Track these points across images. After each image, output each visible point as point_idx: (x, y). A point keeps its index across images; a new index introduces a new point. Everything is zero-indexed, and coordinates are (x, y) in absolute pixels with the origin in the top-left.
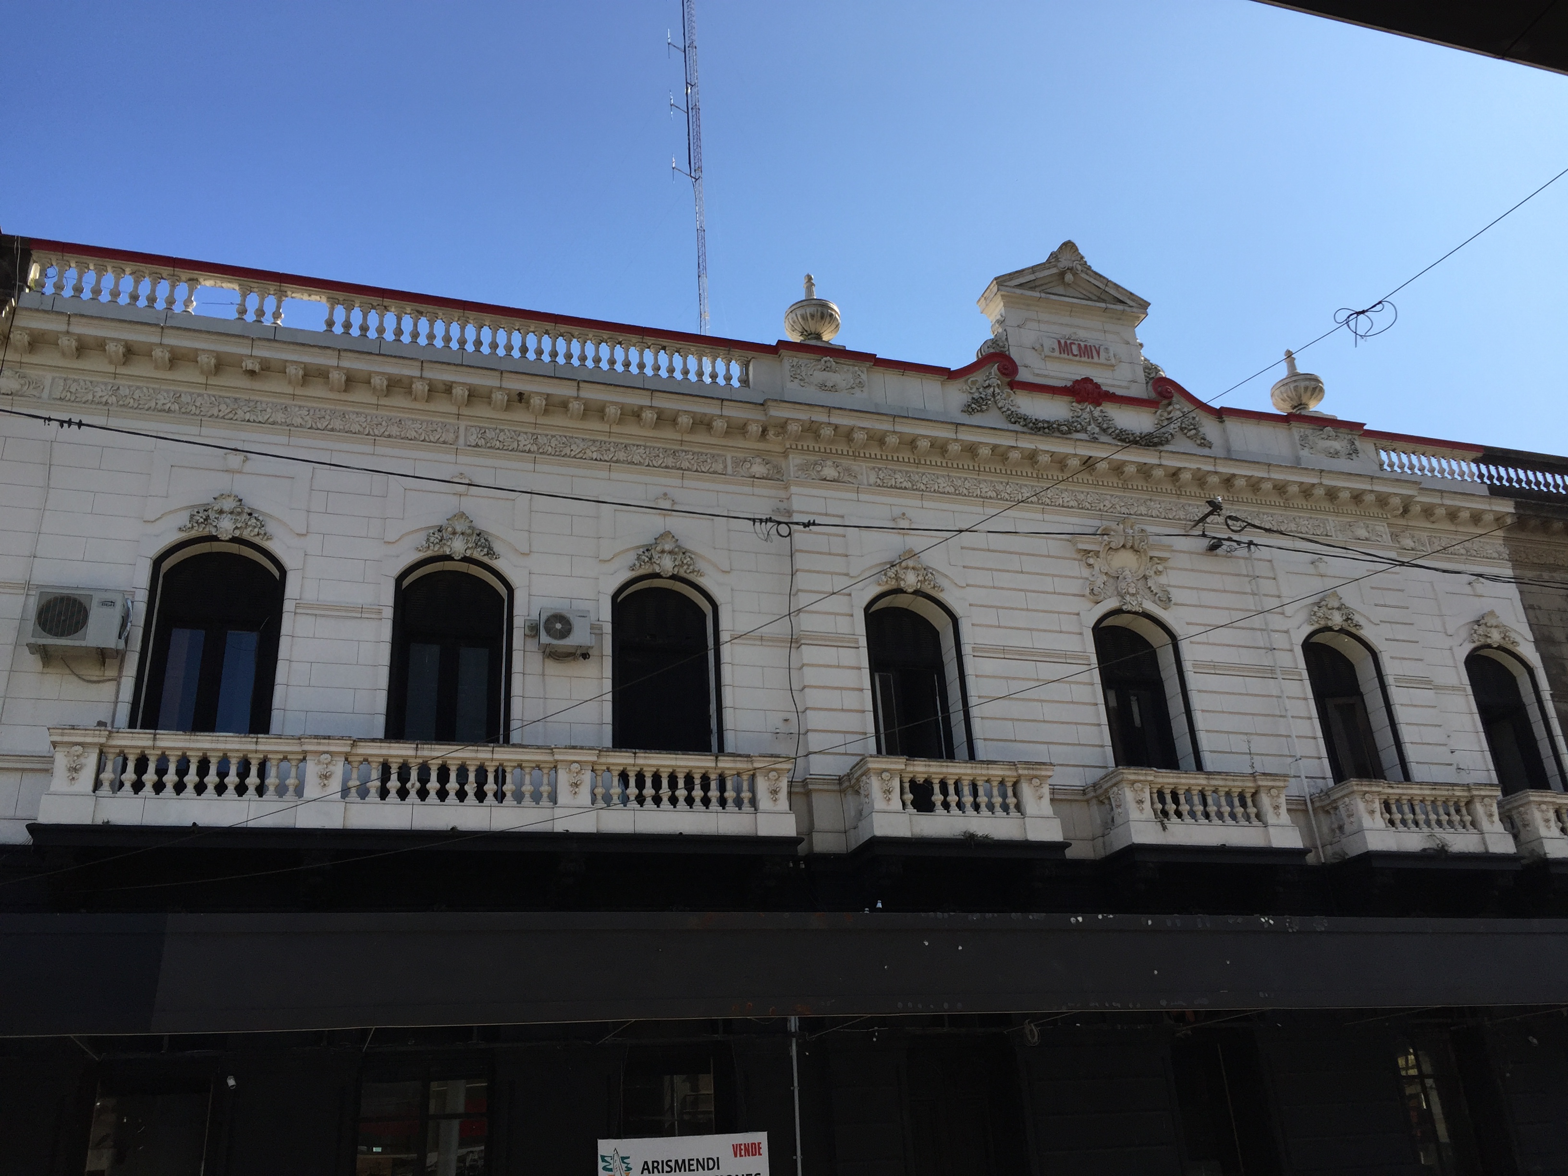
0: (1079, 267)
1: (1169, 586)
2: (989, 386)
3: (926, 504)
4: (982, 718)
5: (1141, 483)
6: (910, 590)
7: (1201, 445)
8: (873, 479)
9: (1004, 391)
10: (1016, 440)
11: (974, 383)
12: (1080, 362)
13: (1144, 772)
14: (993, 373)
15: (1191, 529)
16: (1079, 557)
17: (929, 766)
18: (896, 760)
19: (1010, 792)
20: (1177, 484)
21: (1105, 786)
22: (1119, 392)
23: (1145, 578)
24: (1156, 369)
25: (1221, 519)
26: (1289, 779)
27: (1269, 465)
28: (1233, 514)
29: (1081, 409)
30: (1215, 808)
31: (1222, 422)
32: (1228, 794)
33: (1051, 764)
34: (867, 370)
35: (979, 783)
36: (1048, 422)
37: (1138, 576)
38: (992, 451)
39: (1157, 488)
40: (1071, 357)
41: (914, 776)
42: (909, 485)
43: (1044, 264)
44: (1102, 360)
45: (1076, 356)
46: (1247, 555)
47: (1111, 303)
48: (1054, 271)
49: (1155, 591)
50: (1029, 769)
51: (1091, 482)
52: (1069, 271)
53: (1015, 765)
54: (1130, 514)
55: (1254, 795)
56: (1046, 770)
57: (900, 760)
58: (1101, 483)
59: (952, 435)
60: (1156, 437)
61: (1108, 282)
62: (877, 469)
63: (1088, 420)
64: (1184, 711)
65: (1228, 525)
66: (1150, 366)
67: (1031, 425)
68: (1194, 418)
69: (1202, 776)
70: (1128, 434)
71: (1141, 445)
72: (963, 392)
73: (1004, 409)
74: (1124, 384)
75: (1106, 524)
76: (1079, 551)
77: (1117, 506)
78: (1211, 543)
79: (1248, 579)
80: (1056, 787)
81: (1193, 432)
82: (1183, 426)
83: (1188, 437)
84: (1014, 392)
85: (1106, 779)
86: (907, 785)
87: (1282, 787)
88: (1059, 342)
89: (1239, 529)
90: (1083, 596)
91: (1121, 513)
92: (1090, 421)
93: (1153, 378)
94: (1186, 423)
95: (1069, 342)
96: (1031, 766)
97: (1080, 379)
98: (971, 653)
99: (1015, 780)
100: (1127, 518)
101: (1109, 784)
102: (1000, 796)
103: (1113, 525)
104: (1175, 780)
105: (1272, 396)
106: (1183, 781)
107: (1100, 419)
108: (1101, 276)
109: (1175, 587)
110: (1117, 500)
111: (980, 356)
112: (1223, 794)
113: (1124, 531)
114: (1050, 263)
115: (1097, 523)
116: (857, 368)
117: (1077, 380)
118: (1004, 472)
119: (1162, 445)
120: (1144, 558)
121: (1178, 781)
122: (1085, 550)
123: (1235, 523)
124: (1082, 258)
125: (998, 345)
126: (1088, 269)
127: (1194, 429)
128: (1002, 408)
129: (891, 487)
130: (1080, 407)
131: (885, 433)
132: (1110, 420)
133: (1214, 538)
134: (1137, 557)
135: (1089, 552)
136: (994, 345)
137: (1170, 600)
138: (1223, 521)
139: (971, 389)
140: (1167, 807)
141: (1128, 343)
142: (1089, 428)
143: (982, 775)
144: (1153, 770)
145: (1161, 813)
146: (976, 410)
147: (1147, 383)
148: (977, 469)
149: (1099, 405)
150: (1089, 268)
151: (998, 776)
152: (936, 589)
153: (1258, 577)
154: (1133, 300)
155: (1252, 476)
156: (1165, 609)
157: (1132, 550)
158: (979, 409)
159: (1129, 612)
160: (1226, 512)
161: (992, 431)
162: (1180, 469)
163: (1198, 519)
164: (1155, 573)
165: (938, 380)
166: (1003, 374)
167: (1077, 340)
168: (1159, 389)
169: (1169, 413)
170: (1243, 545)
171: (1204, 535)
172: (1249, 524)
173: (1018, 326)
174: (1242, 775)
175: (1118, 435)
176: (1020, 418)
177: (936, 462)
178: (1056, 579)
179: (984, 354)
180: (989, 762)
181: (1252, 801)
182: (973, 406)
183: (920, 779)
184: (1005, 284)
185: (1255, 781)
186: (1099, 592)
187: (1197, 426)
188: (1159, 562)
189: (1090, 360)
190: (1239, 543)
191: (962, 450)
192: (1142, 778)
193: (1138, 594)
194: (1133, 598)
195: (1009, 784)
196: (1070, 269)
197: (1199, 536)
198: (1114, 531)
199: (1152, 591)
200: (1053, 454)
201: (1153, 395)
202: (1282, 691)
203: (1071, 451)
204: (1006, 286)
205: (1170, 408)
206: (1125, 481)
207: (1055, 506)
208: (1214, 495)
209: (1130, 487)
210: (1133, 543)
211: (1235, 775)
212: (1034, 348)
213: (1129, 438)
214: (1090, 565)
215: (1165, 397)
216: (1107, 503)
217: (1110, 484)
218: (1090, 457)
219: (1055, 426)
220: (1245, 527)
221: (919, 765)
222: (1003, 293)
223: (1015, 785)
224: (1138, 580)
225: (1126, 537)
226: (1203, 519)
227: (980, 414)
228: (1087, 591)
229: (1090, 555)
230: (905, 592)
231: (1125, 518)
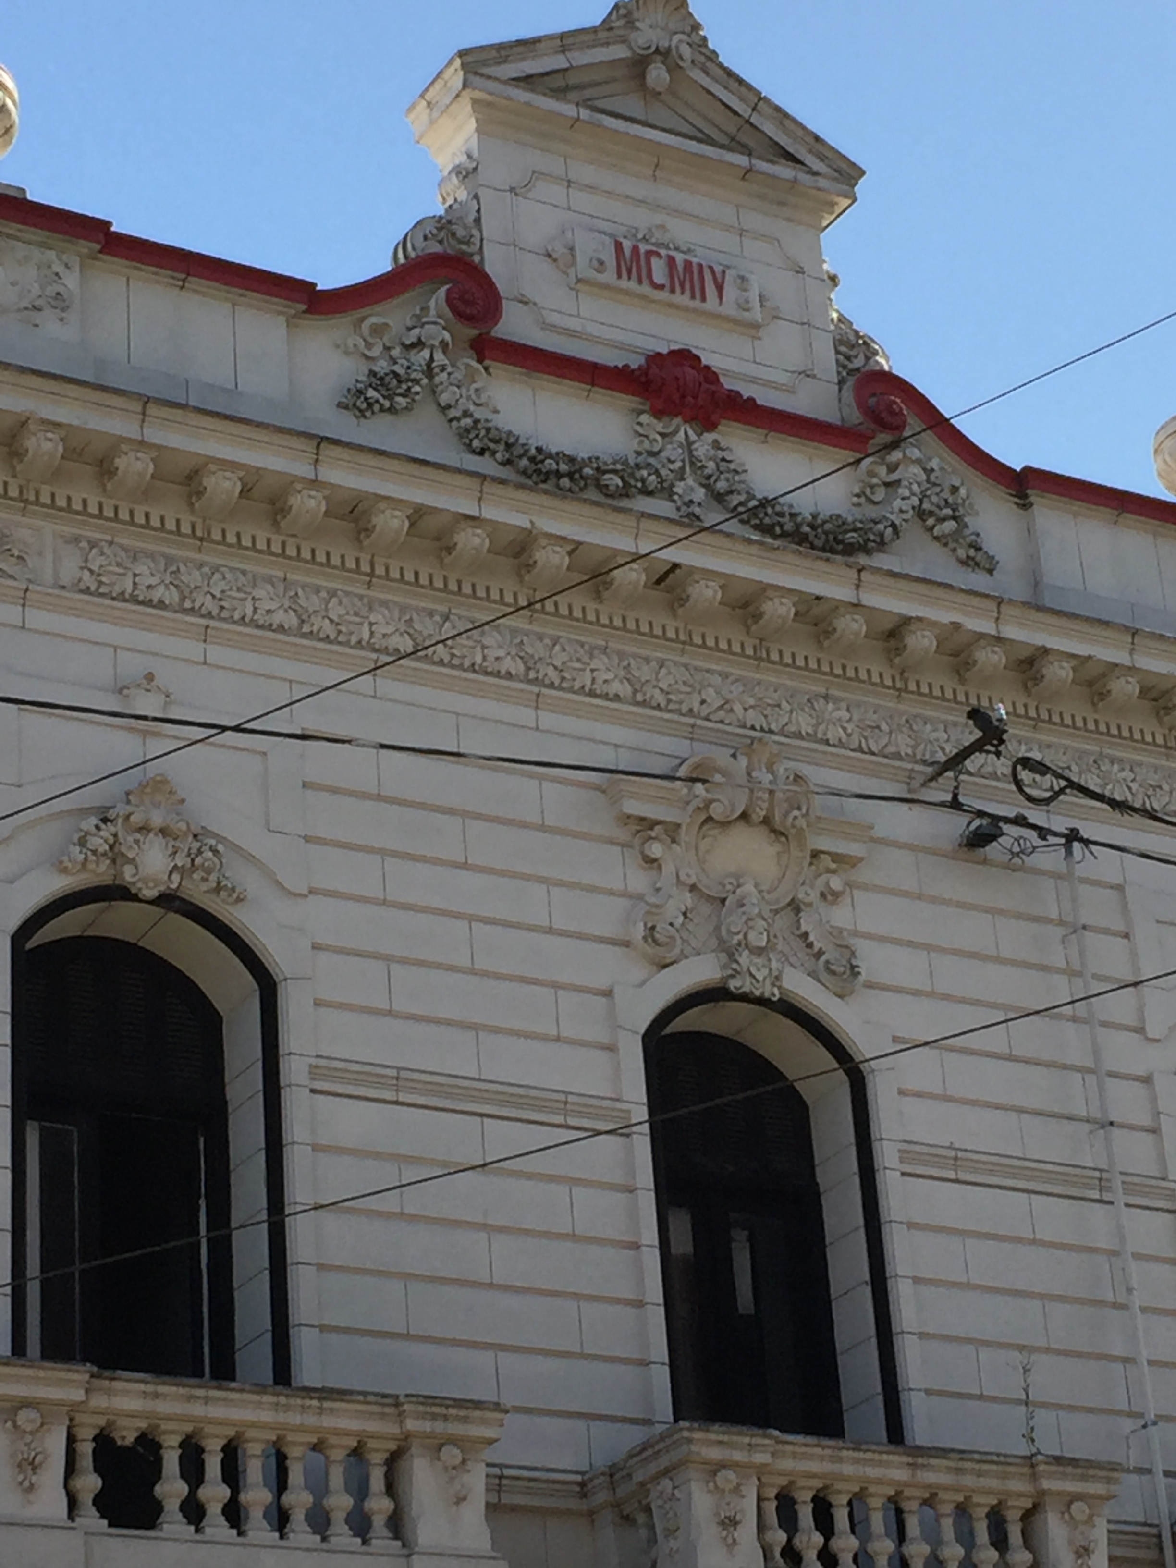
0: (686, 51)
1: (856, 934)
2: (419, 344)
3: (215, 653)
4: (321, 1267)
5: (804, 650)
6: (150, 893)
7: (968, 563)
8: (70, 569)
9: (459, 364)
10: (480, 500)
11: (378, 330)
12: (671, 305)
13: (747, 1440)
14: (433, 312)
15: (923, 785)
16: (623, 834)
17: (156, 1396)
18: (63, 1375)
19: (377, 1481)
20: (897, 660)
21: (639, 1476)
22: (766, 398)
23: (795, 906)
24: (867, 347)
25: (1003, 766)
26: (1123, 1476)
27: (1135, 633)
28: (1036, 755)
29: (662, 435)
30: (926, 1549)
31: (1026, 506)
32: (962, 1510)
33: (497, 1407)
34: (82, 266)
35: (293, 1452)
36: (571, 460)
37: (777, 901)
38: (412, 525)
39: (844, 667)
40: (646, 289)
41: (110, 1424)
42: (171, 596)
43: (594, 30)
44: (729, 308)
45: (661, 287)
46: (1063, 868)
47: (760, 158)
48: (619, 52)
49: (817, 946)
50: (434, 1417)
51: (671, 634)
52: (658, 58)
53: (397, 1405)
54: (771, 732)
55: (1028, 1516)
56: (484, 1422)
57: (76, 1376)
58: (698, 640)
59: (302, 469)
60: (855, 530)
61: (759, 100)
62: (84, 544)
63: (679, 464)
64: (867, 1277)
65: (1018, 784)
66: (852, 337)
67: (524, 462)
68: (955, 490)
69: (895, 1458)
70: (781, 514)
71: (813, 547)
72: (347, 353)
73: (452, 413)
74: (782, 378)
75: (703, 751)
76: (626, 819)
77: (738, 708)
78: (973, 827)
79: (1060, 931)
80: (507, 1472)
81: (950, 525)
82: (926, 506)
83: (936, 538)
84: (486, 369)
85: (644, 1455)
86: (86, 1449)
87: (1101, 1498)
88: (619, 246)
89: (1047, 795)
90: (627, 944)
91: (744, 726)
92: (683, 468)
93: (858, 370)
94: (934, 499)
95: (643, 248)
96: (443, 1410)
97: (665, 351)
98: (306, 1082)
99: (393, 1446)
100: (760, 740)
101: (653, 1468)
102: (347, 1490)
103: (721, 757)
104: (827, 1467)
105: (1156, 451)
106: (848, 1469)
107: (711, 465)
108: (741, 81)
109: (869, 936)
110: (737, 689)
111: (402, 260)
112: (948, 1508)
113: (749, 774)
114: (611, 29)
115: (681, 747)
116: (52, 255)
117: (659, 354)
118: (439, 584)
119: (868, 552)
120: (795, 853)
121: (835, 1468)
122: (643, 819)
123: (1038, 777)
124: (696, 27)
125: (454, 234)
126: (709, 59)
127: (954, 518)
128: (449, 407)
129: (121, 597)
130: (659, 426)
131: (117, 444)
132: (736, 472)
133: (981, 814)
134: (777, 848)
135: (653, 824)
136: (442, 234)
137: (854, 971)
138: (1008, 771)
139: (369, 346)
140: (799, 1542)
141: (800, 271)
142: (680, 487)
143: (301, 1429)
144: (770, 1437)
145: (782, 1554)
146: (376, 407)
147: (841, 383)
148: (365, 568)
149: (710, 426)
150: (713, 56)
151: (347, 1433)
152: (223, 894)
153: (1084, 927)
154: (822, 158)
155: (1090, 657)
156: (841, 997)
157: (764, 830)
158: (387, 404)
159: (745, 998)
160: (1015, 748)
161: (414, 469)
162: (907, 621)
163: (943, 759)
164: (823, 895)
165: (280, 313)
166: (459, 314)
167: (668, 248)
168: (872, 401)
169: (892, 468)
170: (1052, 840)
171: (955, 804)
172: (1072, 784)
173: (512, 190)
174: (1002, 1460)
175: (753, 511)
176: (497, 442)
177: (254, 538)
178: (555, 890)
179: (413, 255)
180: (326, 1393)
181: (1023, 1532)
182: (371, 393)
183: (127, 1436)
184: (486, 71)
185: (1034, 1477)
186: (672, 938)
187: (961, 511)
188: (834, 866)
189: (697, 303)
190: (1043, 832)
191: (327, 514)
192: (738, 1456)
193: (773, 949)
194: (759, 961)
195: (377, 1458)
196: (664, 54)
197: (942, 804)
198: (724, 773)
199: (810, 945)
200: (575, 548)
201: (854, 416)
202: (1123, 1240)
203: (625, 543)
204: (489, 77)
205: (896, 455)
206: (761, 640)
207: (571, 690)
208: (990, 699)
209: (775, 657)
210: (771, 809)
211: (986, 1457)
212: (549, 256)
213: (781, 526)
214: (651, 862)
215: (885, 426)
216: (710, 694)
217: (723, 645)
218: (675, 566)
219: (587, 471)
220: (1062, 791)
221: (126, 1392)
222: (478, 94)
223: (393, 1460)
224: (776, 912)
225: (752, 791)
226: (956, 761)
227: (387, 418)
228: (639, 931)
229: (653, 834)
230: (135, 898)
231: (753, 739)
